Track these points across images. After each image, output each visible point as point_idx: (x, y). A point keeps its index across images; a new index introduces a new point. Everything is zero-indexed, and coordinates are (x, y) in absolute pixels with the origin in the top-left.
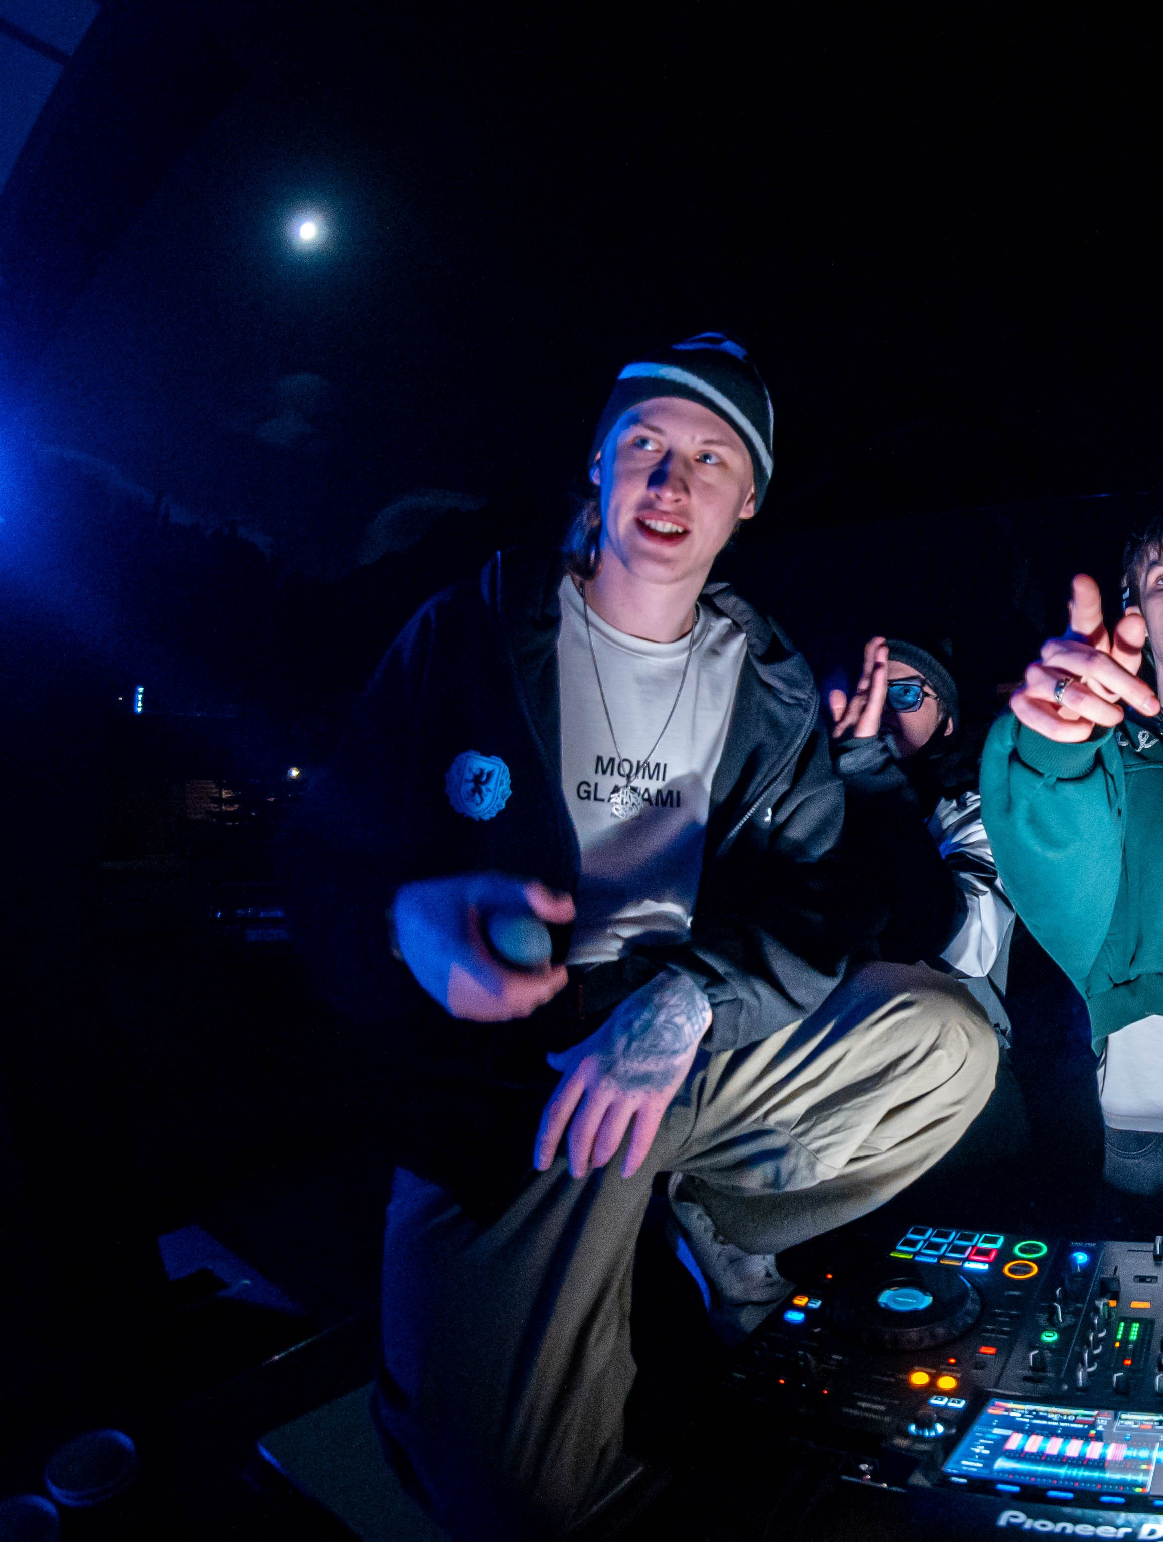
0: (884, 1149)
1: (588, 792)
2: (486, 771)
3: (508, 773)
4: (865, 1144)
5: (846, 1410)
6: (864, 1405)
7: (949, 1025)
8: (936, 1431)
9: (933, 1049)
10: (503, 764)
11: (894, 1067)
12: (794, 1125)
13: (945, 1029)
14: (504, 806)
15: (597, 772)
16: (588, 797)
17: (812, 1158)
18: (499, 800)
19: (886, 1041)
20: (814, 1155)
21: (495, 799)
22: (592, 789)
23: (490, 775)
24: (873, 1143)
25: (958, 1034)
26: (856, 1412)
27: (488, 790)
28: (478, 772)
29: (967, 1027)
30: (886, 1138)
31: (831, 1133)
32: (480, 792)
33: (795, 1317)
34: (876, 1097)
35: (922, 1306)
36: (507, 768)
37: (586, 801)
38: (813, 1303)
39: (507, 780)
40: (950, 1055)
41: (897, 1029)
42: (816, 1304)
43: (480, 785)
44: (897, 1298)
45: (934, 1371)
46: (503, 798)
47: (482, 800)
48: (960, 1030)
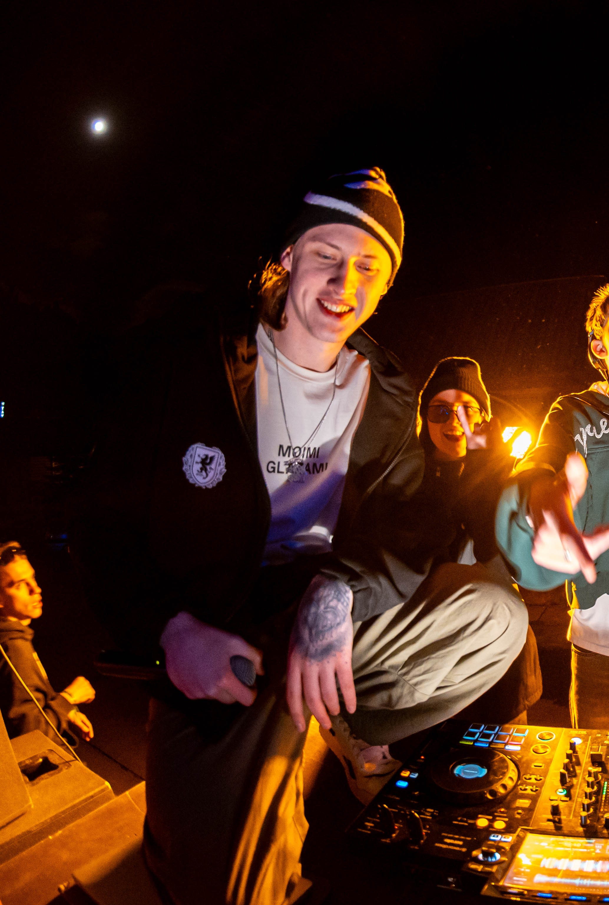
0: (457, 682)
1: (274, 468)
2: (210, 456)
3: (224, 458)
4: (445, 679)
5: (437, 845)
6: (448, 841)
7: (498, 604)
8: (495, 858)
9: (488, 619)
10: (220, 452)
11: (463, 631)
12: (400, 668)
13: (496, 606)
14: (221, 479)
15: (279, 455)
16: (274, 471)
17: (412, 689)
18: (218, 475)
19: (458, 615)
20: (413, 687)
21: (215, 475)
22: (276, 466)
23: (212, 459)
24: (450, 679)
25: (504, 609)
26: (444, 846)
27: (211, 468)
28: (204, 457)
29: (509, 604)
30: (459, 675)
31: (424, 673)
32: (206, 470)
33: (403, 784)
34: (452, 650)
35: (481, 776)
36: (223, 455)
37: (273, 473)
38: (413, 775)
39: (223, 463)
40: (499, 623)
41: (465, 607)
42: (415, 776)
43: (206, 466)
44: (465, 771)
45: (491, 817)
46: (221, 474)
47: (207, 475)
48: (505, 606)
